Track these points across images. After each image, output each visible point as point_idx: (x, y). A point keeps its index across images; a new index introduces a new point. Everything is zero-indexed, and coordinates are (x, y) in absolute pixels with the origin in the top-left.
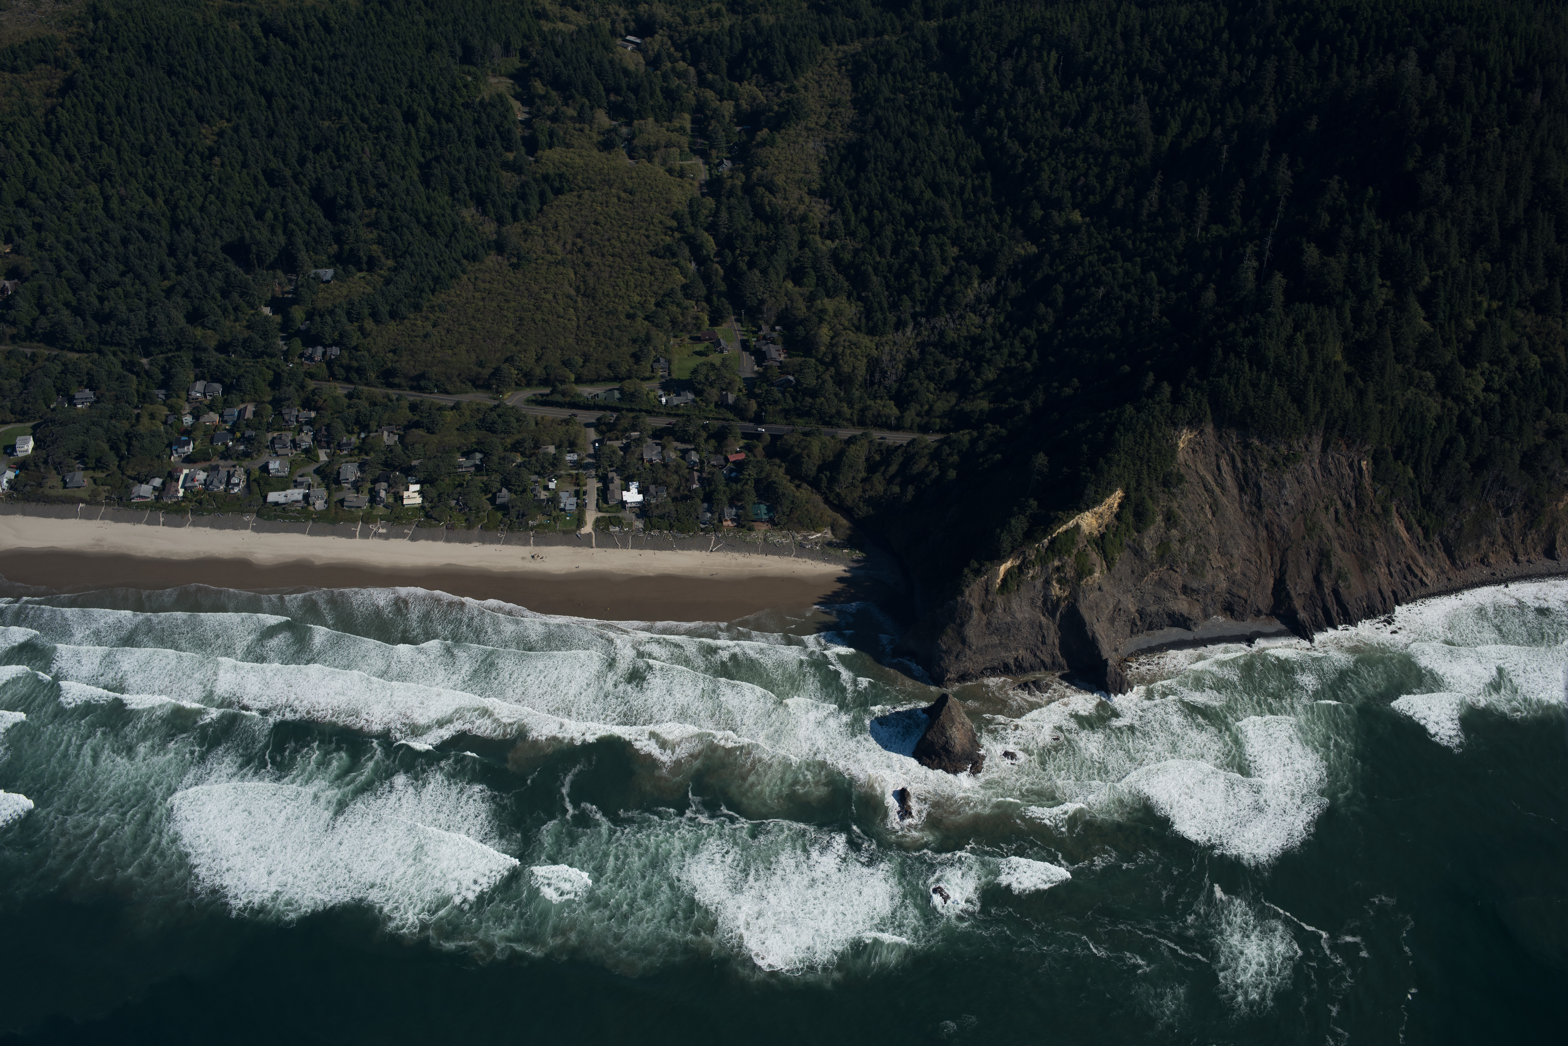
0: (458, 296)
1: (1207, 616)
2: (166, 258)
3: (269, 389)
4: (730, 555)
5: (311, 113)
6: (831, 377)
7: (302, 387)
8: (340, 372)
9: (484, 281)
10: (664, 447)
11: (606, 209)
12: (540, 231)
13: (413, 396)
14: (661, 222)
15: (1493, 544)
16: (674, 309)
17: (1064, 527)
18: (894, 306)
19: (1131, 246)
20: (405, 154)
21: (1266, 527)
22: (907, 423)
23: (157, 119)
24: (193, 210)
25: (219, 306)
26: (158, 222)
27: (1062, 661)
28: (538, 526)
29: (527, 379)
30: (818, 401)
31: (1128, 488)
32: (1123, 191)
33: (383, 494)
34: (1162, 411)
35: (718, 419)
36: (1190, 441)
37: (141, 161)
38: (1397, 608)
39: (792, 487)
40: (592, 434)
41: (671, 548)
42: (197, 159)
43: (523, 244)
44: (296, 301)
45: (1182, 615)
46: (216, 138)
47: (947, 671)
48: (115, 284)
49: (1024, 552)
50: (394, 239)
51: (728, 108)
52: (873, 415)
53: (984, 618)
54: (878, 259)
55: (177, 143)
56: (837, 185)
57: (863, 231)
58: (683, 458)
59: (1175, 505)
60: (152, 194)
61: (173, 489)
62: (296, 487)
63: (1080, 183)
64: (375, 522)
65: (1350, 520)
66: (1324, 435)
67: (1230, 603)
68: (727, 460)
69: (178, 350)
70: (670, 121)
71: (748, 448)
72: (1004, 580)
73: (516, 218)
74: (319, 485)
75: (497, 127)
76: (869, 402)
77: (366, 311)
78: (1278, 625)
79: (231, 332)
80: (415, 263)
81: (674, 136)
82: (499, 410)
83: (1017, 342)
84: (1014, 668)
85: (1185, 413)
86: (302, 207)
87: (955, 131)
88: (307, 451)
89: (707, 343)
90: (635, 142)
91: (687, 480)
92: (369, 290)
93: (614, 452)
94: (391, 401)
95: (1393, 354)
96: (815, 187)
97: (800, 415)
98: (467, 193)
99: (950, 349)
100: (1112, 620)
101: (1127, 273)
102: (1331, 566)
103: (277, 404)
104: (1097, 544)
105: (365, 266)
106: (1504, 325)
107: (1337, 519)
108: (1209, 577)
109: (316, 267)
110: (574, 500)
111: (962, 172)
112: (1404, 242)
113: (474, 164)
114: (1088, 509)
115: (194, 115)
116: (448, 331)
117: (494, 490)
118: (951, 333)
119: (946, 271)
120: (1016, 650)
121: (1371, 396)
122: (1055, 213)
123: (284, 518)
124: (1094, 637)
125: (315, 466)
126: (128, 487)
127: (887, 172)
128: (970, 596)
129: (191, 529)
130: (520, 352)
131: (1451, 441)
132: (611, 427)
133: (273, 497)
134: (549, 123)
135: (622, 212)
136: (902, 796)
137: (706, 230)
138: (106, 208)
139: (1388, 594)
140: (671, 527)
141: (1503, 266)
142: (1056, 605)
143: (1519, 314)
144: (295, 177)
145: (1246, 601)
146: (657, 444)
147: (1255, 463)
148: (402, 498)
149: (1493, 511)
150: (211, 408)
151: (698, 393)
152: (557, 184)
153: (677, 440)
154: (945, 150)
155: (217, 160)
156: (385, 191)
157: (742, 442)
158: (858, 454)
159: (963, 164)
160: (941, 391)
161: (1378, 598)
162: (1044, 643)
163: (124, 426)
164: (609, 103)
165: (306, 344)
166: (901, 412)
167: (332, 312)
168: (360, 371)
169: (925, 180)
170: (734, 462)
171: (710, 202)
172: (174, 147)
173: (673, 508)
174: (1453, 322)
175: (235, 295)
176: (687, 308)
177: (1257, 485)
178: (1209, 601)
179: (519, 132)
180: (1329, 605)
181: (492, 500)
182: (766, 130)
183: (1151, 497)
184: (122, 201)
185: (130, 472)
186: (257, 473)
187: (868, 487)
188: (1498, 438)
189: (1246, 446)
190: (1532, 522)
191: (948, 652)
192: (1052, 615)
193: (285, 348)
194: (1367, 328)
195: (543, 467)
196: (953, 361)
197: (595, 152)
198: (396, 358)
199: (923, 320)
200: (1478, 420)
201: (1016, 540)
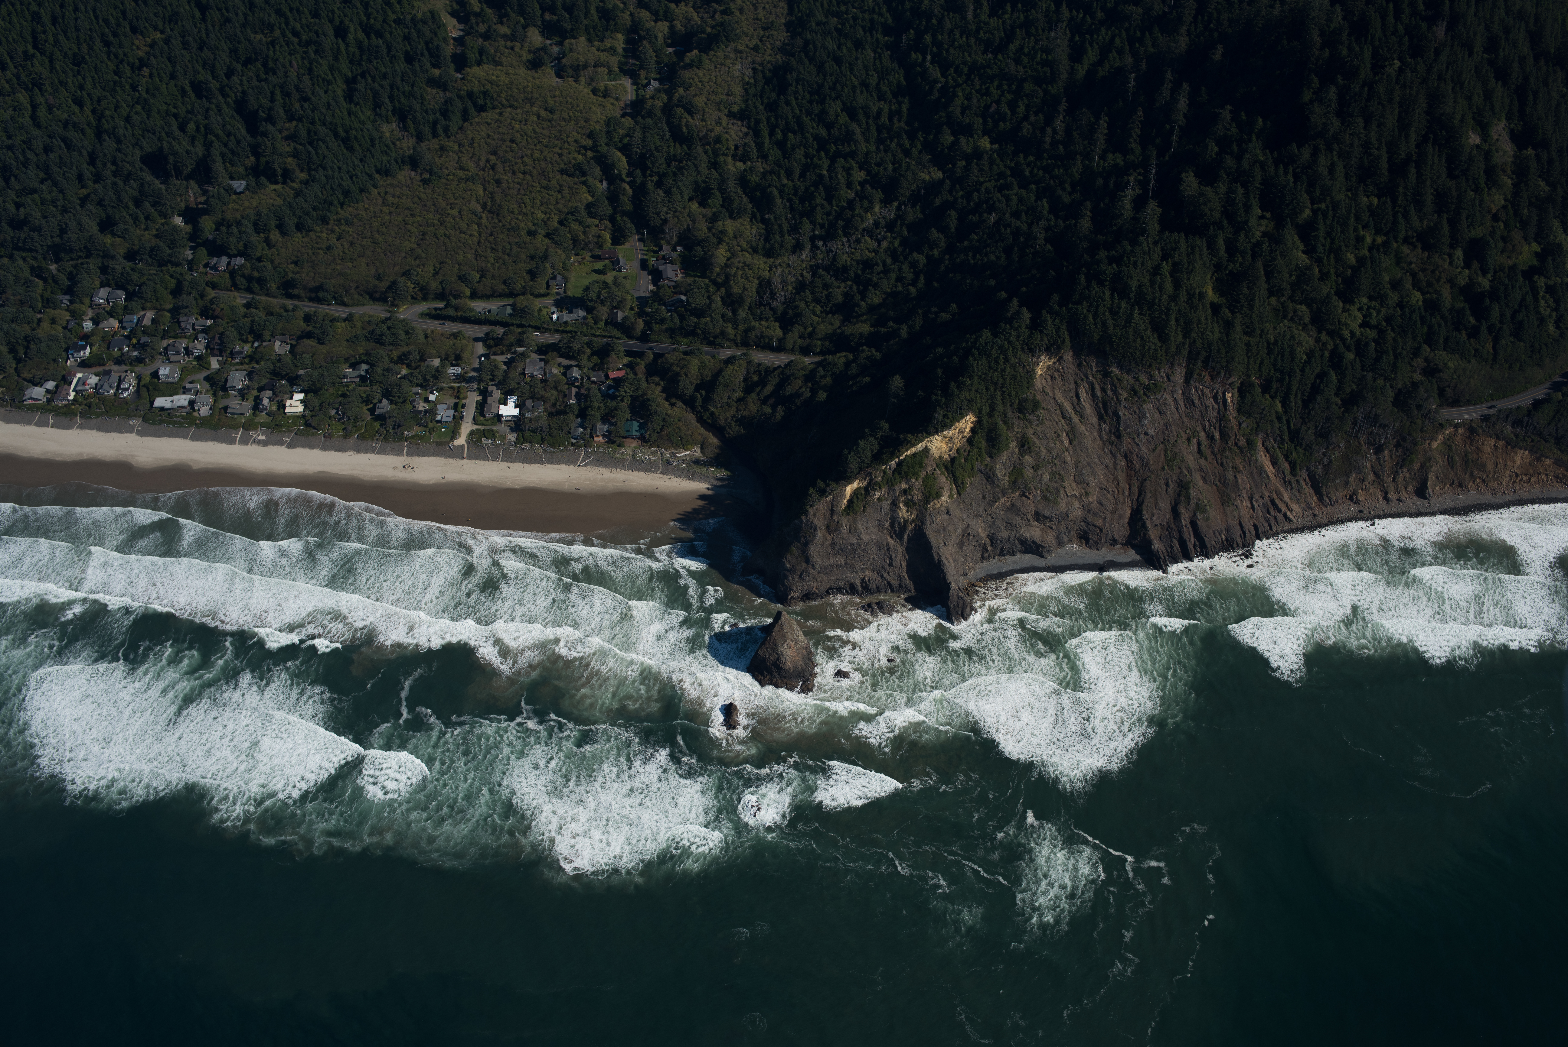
0: (366, 209)
1: (1061, 544)
2: (85, 166)
3: (170, 297)
4: (597, 469)
5: (243, 26)
6: (721, 297)
7: (202, 296)
8: (241, 282)
9: (393, 196)
10: (546, 362)
11: (524, 127)
12: (456, 148)
13: (308, 307)
14: (576, 141)
15: (1362, 481)
16: (576, 227)
17: (912, 450)
18: (795, 229)
19: (1027, 173)
20: (332, 69)
21: (1126, 456)
22: (789, 344)
23: (91, 30)
24: (117, 120)
25: (130, 215)
26: (83, 131)
27: (909, 583)
28: (413, 437)
29: (423, 294)
30: (703, 321)
31: (980, 413)
32: (1032, 118)
33: (266, 402)
34: (1018, 337)
35: (604, 336)
36: (1048, 367)
37: (72, 70)
38: (1258, 543)
39: (666, 405)
40: (480, 348)
41: (540, 462)
42: (128, 69)
43: (437, 159)
44: (205, 212)
45: (1034, 542)
46: (148, 49)
47: (791, 590)
48: (33, 191)
49: (870, 474)
50: (309, 152)
51: (662, 28)
52: (757, 337)
53: (829, 538)
54: (785, 181)
55: (109, 53)
56: (756, 107)
57: (775, 153)
58: (564, 374)
59: (1030, 431)
60: (80, 103)
61: (64, 392)
62: (184, 393)
63: (992, 110)
64: (256, 429)
65: (1213, 452)
66: (1187, 366)
67: (1085, 532)
68: (607, 377)
69: (87, 257)
70: (602, 41)
71: (631, 366)
72: (850, 501)
73: (435, 135)
74: (207, 392)
75: (427, 43)
76: (753, 323)
77: (273, 223)
78: (1132, 555)
79: (140, 240)
80: (327, 177)
81: (604, 56)
82: (390, 323)
83: (905, 267)
84: (860, 589)
85: (1042, 340)
86: (223, 119)
87: (880, 55)
88: (199, 358)
89: (607, 262)
90: (564, 61)
91: (565, 396)
92: (279, 201)
93: (496, 366)
94: (286, 311)
95: (1266, 286)
96: (735, 109)
97: (686, 336)
98: (390, 108)
99: (840, 273)
100: (961, 545)
101: (1021, 200)
102: (1189, 498)
103: (175, 312)
104: (947, 468)
105: (280, 179)
106: (1387, 261)
107: (1199, 451)
108: (1063, 505)
109: (232, 178)
110: (451, 412)
111: (881, 97)
112: (1286, 173)
113: (398, 80)
114: (937, 433)
115: (128, 27)
116: (352, 243)
117: (375, 401)
118: (845, 257)
119: (851, 195)
120: (863, 571)
121: (1238, 328)
122: (963, 140)
123: (168, 423)
124: (940, 560)
125: (206, 373)
126: (22, 390)
127: (808, 96)
128: (815, 515)
129: (79, 431)
130: (418, 266)
131: (1322, 376)
132: (498, 341)
133: (160, 402)
134: (480, 40)
135: (539, 130)
136: (729, 710)
137: (620, 150)
138: (33, 117)
139: (1249, 527)
140: (542, 441)
141: (1389, 200)
142: (903, 528)
143: (1406, 250)
144: (221, 90)
145: (1101, 530)
146: (541, 360)
147: (1115, 392)
148: (284, 407)
149: (1365, 447)
150: (111, 314)
151: (589, 310)
152: (480, 102)
153: (561, 356)
154: (867, 74)
155: (146, 71)
156: (306, 105)
157: (626, 360)
158: (736, 374)
159: (884, 88)
160: (827, 314)
161: (1238, 531)
162: (891, 565)
163: (26, 329)
164: (543, 21)
165: (211, 254)
166: (784, 334)
167: (238, 223)
168: (261, 281)
169: (844, 104)
170: (614, 379)
171: (628, 122)
172: (105, 58)
173: (546, 423)
174: (1332, 256)
175: (147, 205)
176: (589, 227)
177: (1116, 414)
178: (1062, 528)
179: (449, 49)
180: (1186, 536)
181: (372, 411)
182: (696, 52)
183: (1005, 423)
184: (50, 109)
185: (26, 375)
186: (148, 379)
187: (742, 407)
188: (1370, 374)
189: (1106, 374)
190: (1403, 460)
191: (792, 571)
192: (900, 537)
193: (190, 257)
194: (1240, 259)
195: (425, 380)
196: (843, 285)
197: (522, 71)
198: (297, 269)
199: (820, 243)
200: (1351, 356)
201: (863, 462)
